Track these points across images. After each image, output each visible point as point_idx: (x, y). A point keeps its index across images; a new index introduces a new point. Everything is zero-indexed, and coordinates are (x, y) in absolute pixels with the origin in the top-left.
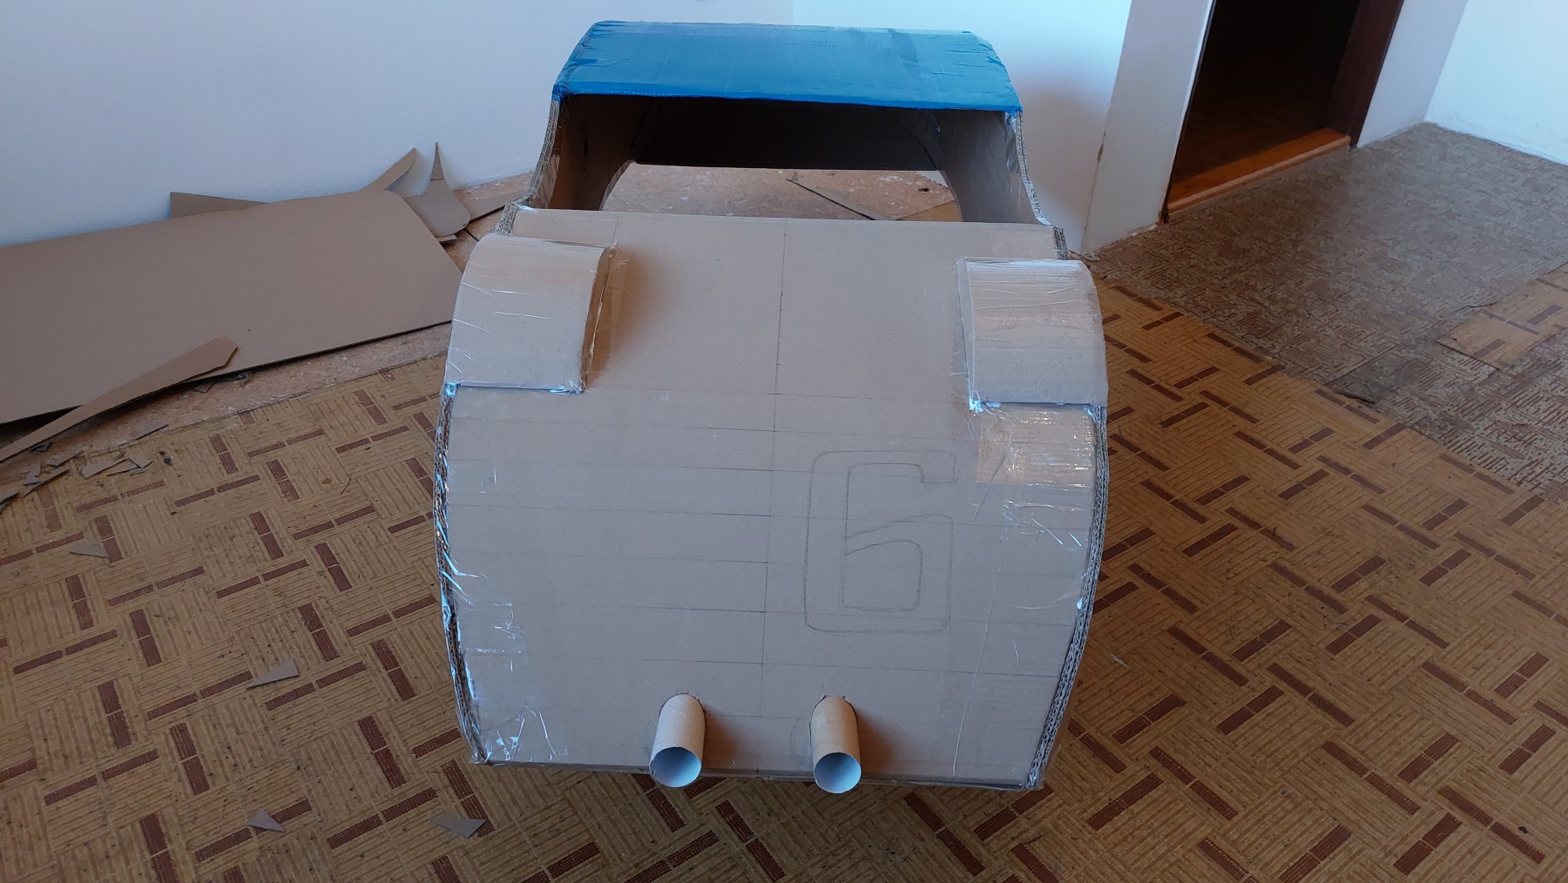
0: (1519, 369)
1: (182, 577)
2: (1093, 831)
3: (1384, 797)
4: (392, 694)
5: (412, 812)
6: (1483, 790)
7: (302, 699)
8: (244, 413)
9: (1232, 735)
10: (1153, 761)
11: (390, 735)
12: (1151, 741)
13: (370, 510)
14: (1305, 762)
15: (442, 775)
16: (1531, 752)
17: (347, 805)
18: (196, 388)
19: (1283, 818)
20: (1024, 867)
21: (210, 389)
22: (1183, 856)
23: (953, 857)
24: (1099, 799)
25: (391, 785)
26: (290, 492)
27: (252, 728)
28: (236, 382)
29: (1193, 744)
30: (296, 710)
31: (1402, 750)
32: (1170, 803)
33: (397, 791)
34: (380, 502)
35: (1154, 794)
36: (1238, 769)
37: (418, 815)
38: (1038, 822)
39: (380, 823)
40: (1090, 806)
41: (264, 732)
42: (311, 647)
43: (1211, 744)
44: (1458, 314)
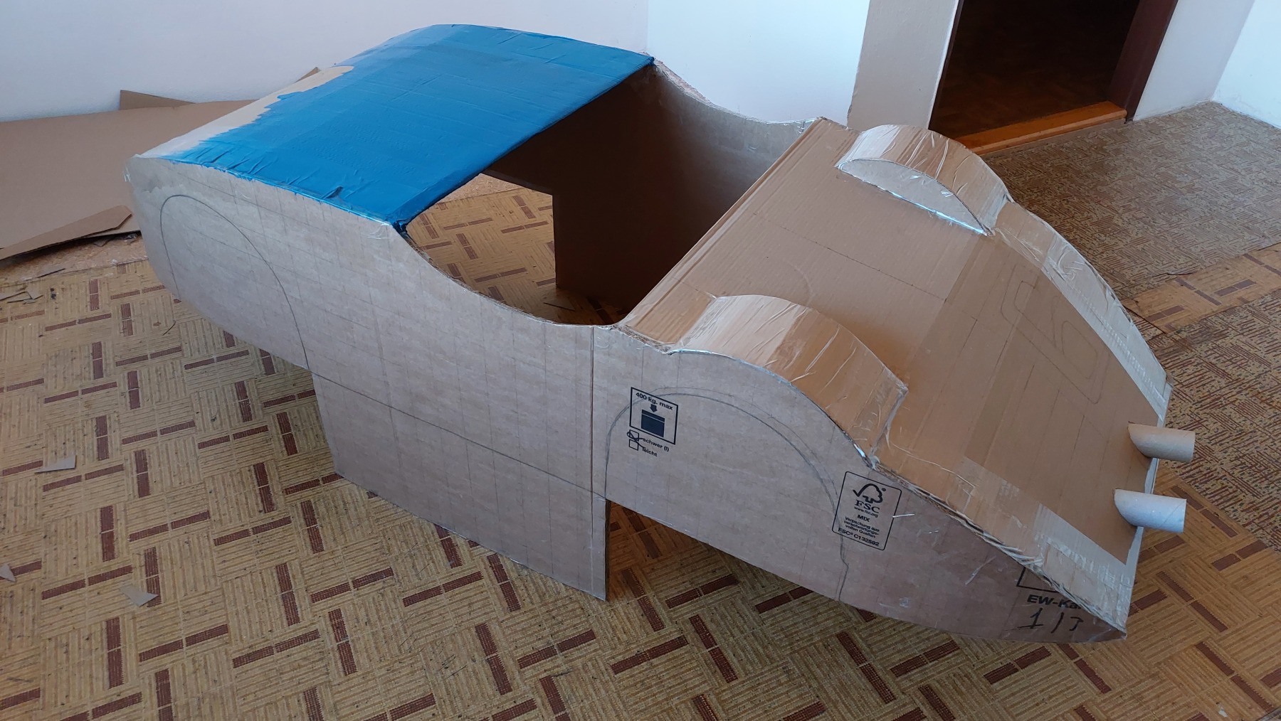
0: (1184, 335)
1: (27, 385)
2: (612, 675)
3: (869, 686)
4: (133, 491)
5: (110, 581)
6: (961, 693)
7: (70, 486)
8: (121, 266)
9: (765, 615)
10: (689, 626)
11: (119, 522)
12: (695, 610)
13: (179, 349)
14: (815, 647)
15: (143, 557)
16: (1019, 668)
17: (67, 569)
18: (95, 243)
19: (773, 688)
20: (544, 694)
21: (106, 243)
22: (676, 705)
23: (492, 678)
24: (630, 650)
25: (103, 559)
26: (128, 329)
27: (26, 502)
28: (126, 241)
29: (729, 618)
30: (62, 494)
31: (905, 649)
32: (687, 661)
33: (106, 564)
34: (188, 345)
35: (677, 652)
36: (756, 643)
37: (113, 584)
38: (571, 661)
39: (83, 586)
40: (620, 654)
41: (34, 508)
42: (93, 449)
43: (744, 619)
44: (1152, 280)
